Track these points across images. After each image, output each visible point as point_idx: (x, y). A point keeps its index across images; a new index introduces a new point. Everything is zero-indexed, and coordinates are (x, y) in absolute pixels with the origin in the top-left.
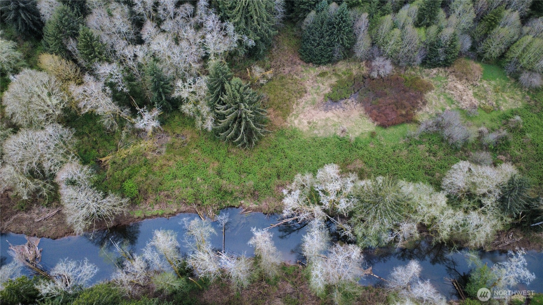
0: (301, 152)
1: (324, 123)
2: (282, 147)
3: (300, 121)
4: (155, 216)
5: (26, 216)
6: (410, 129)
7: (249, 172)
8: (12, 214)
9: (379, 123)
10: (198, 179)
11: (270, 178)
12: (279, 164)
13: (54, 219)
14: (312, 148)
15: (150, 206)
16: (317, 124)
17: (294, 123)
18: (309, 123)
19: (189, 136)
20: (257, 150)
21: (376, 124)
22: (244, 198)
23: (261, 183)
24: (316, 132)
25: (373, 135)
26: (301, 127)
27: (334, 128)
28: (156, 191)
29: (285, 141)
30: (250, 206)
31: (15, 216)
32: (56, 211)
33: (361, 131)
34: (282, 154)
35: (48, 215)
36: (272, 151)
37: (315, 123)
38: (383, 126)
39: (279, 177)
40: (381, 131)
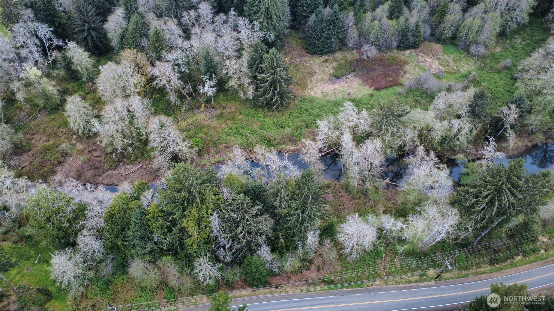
0: (320, 110)
1: (333, 92)
2: (305, 108)
3: (315, 92)
4: (217, 162)
5: (114, 172)
6: (398, 89)
7: (284, 126)
8: (104, 172)
9: (374, 87)
10: (247, 134)
11: (301, 128)
12: (306, 119)
14: (329, 107)
15: (213, 156)
16: (328, 92)
17: (311, 94)
18: (322, 93)
19: (233, 108)
20: (287, 112)
21: (372, 88)
22: (284, 143)
23: (295, 132)
24: (328, 97)
25: (371, 96)
26: (316, 96)
27: (341, 94)
28: (216, 144)
29: (307, 104)
30: (290, 148)
31: (106, 174)
32: (139, 166)
33: (362, 94)
34: (307, 113)
35: (132, 170)
36: (299, 111)
37: (327, 92)
38: (378, 89)
39: (307, 127)
40: (377, 93)
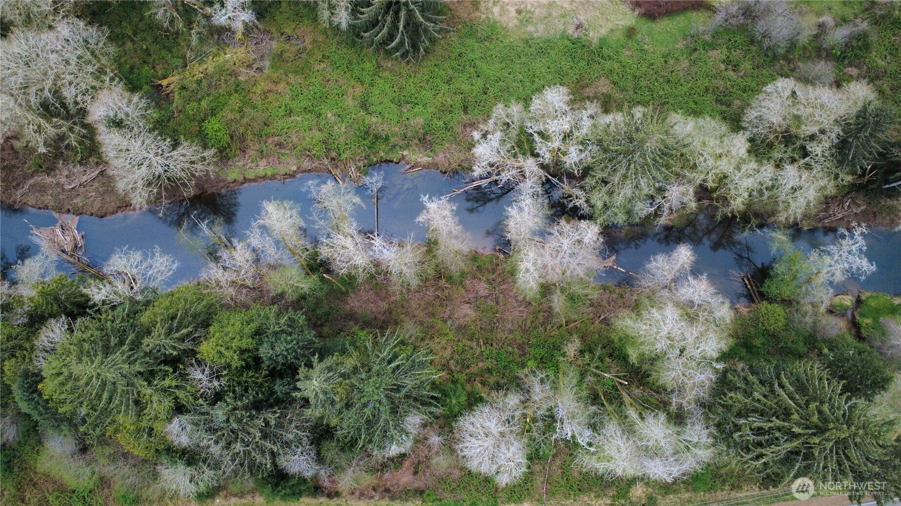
0: (503, 65)
1: (544, 12)
2: (471, 56)
3: (502, 8)
4: (261, 178)
5: (48, 180)
6: (698, 22)
7: (415, 101)
8: (26, 177)
9: (643, 10)
10: (329, 115)
11: (451, 112)
12: (466, 88)
13: (96, 184)
14: (524, 59)
15: (252, 162)
16: (532, 13)
17: (493, 13)
18: (519, 12)
19: (308, 39)
20: (429, 63)
21: (637, 12)
22: (408, 146)
23: (435, 121)
24: (531, 28)
25: (630, 32)
26: (504, 19)
27: (562, 21)
28: (260, 136)
29: (477, 45)
30: (419, 160)
31: (31, 181)
32: (97, 172)
33: (610, 25)
34: (472, 70)
35: (85, 178)
36: (454, 63)
37: (529, 12)
38: (651, 15)
39: (465, 109)
40: (645, 26)
